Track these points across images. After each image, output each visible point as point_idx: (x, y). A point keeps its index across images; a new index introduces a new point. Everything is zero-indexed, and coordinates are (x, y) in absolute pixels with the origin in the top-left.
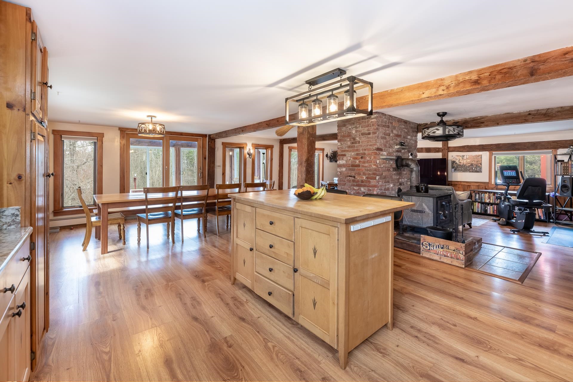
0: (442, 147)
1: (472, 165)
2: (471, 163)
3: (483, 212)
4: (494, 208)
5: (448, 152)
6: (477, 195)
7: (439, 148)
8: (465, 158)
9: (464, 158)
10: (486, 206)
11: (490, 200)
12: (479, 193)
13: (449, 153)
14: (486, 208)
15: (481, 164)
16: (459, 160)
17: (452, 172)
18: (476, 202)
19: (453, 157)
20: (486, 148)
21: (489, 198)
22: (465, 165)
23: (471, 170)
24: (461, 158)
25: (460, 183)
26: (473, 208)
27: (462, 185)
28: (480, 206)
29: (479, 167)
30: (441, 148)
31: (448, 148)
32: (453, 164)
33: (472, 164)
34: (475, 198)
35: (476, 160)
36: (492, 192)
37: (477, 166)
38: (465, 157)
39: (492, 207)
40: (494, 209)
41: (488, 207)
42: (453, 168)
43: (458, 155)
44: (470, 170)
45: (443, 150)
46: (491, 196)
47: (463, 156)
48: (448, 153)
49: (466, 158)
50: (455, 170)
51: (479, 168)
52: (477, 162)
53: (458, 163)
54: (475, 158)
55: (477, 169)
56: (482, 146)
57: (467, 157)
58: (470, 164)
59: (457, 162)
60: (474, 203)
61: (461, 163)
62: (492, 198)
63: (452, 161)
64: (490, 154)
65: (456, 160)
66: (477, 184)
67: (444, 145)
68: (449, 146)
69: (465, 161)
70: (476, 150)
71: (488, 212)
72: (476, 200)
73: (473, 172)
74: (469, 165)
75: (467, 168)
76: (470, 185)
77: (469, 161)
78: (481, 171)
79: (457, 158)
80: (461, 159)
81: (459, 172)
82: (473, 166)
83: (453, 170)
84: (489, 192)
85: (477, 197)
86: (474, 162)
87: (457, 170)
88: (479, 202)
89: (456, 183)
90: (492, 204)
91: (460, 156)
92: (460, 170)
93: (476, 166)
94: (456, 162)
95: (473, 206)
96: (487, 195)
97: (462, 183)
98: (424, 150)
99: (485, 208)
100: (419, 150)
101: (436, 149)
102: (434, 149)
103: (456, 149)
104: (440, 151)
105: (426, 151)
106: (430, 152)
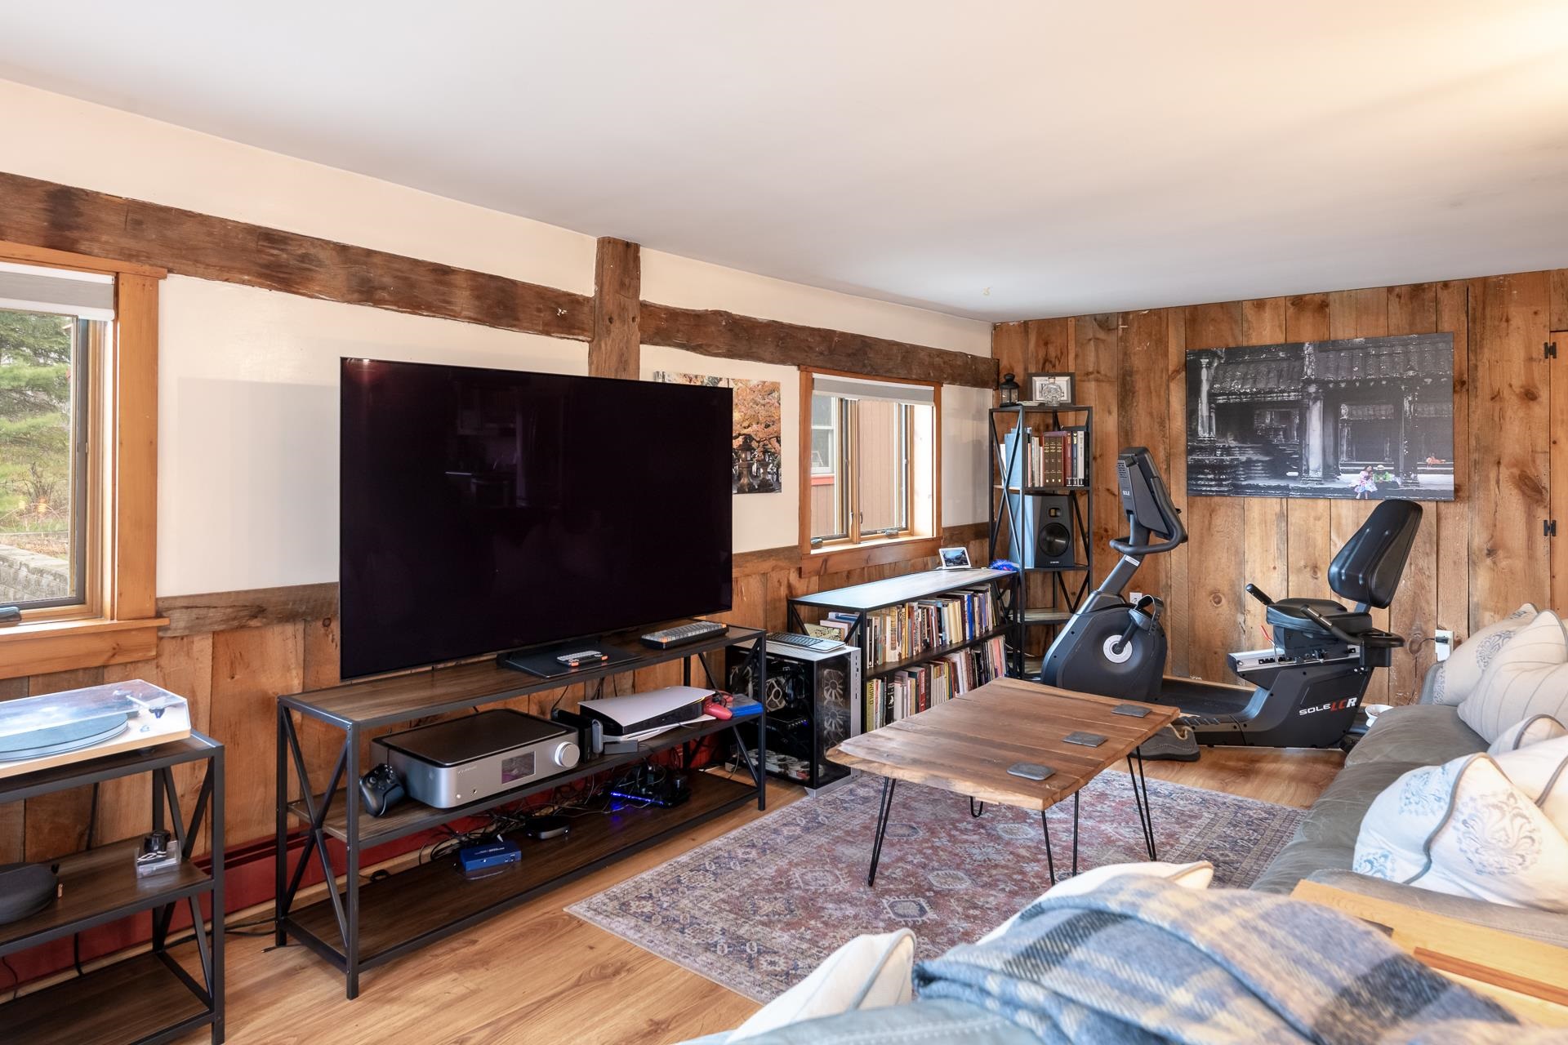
1: (748, 442)
7: (573, 301)
13: (641, 346)
15: (779, 440)
23: (745, 481)
29: (773, 456)
30: (587, 299)
31: (640, 309)
35: (762, 413)
37: (765, 451)
44: (739, 477)
45: (611, 320)
48: (636, 353)
51: (773, 462)
52: (766, 426)
54: (759, 398)
55: (765, 471)
58: (741, 440)
67: (622, 285)
68: (644, 297)
70: (763, 352)
78: (780, 483)
82: (752, 449)
93: (764, 453)
98: (462, 296)
100: (412, 285)
101: (553, 305)
102: (542, 298)
103: (678, 331)
104: (578, 328)
105: (477, 303)
106: (517, 319)
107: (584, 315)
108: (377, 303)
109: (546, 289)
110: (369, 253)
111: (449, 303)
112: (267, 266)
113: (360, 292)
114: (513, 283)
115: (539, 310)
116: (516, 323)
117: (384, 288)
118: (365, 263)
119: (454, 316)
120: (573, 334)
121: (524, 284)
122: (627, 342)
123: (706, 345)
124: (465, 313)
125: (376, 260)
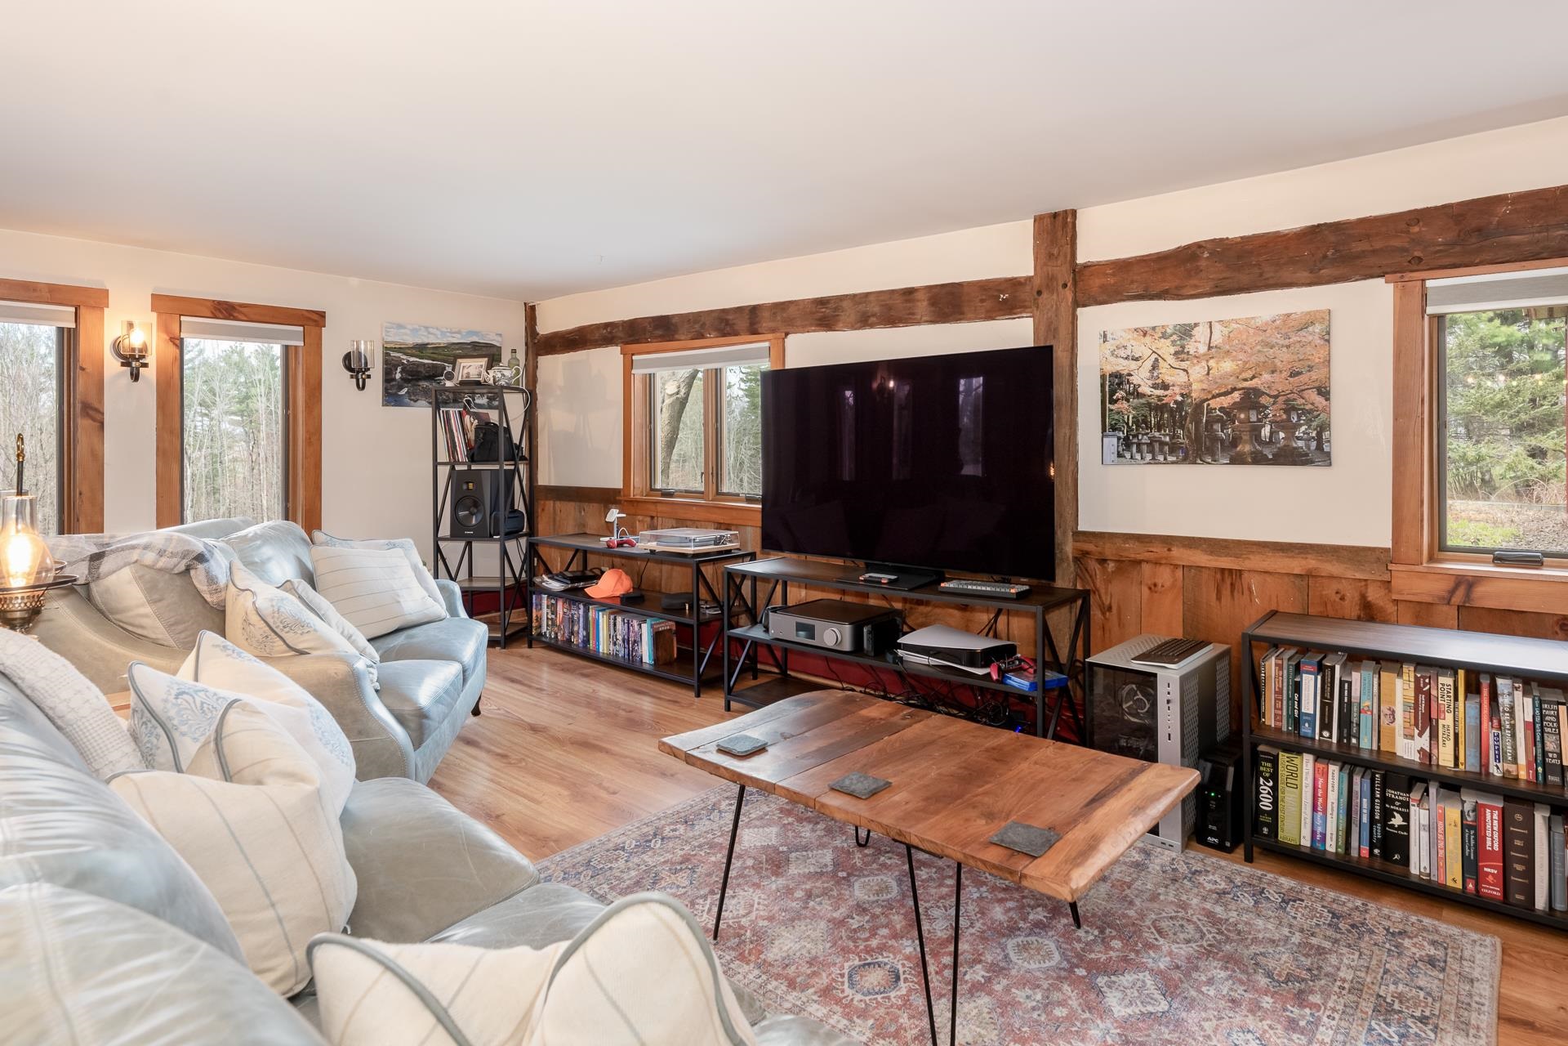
0: (1032, 273)
1: (1251, 399)
2: (1246, 384)
3: (1365, 852)
4: (1471, 830)
5: (1077, 304)
6: (1310, 683)
7: (1015, 284)
8: (1198, 344)
9: (1191, 348)
10: (1390, 793)
11: (1434, 736)
12: (1316, 655)
13: (1079, 311)
14: (1397, 820)
15: (1324, 392)
16: (1155, 367)
17: (1107, 459)
18: (1299, 750)
19: (1110, 345)
20: (1363, 246)
21: (1426, 720)
22: (1198, 407)
23: (1245, 448)
24: (1167, 349)
25: (1159, 550)
26: (1275, 803)
27: (1176, 566)
28: (1332, 797)
29: (1310, 414)
30: (1029, 279)
31: (1080, 273)
32: (1113, 402)
33: (1257, 392)
34: (1291, 707)
35: (1283, 358)
36: (1450, 667)
37: (1289, 409)
38: (1201, 333)
39: (1453, 813)
40: (1479, 839)
41: (1419, 816)
42: (1114, 428)
43: (1146, 324)
44: (1234, 443)
45: (1039, 293)
46: (1445, 701)
47: (1186, 331)
48: (1074, 318)
49: (1203, 349)
50: (1127, 443)
51: (1309, 422)
52: (1294, 374)
53: (1145, 389)
54: (1277, 339)
55: (1291, 436)
56: (1332, 238)
57: (1217, 339)
58: (1236, 396)
59: (1141, 379)
60: (1283, 757)
61: (1165, 387)
62: (1449, 717)
63: (1103, 377)
64: (1401, 297)
65: (1133, 365)
66: (1297, 565)
67: (1051, 256)
68: (1081, 259)
69: (1197, 371)
70: (1286, 274)
71: (1419, 863)
72: (1297, 722)
73: (1258, 459)
74: (1226, 401)
75: (1218, 427)
76: (1240, 572)
77: (1228, 366)
78: (1328, 454)
79: (1141, 348)
80: (1171, 360)
81: (1154, 460)
82: (1260, 408)
83: (1112, 442)
84: (1421, 663)
85: (1309, 702)
86: (1266, 377)
87: (1139, 445)
88: (1323, 755)
89: (1133, 551)
90: (1452, 785)
91: (1164, 336)
92: (1162, 444)
93: (1287, 411)
94: (1135, 380)
95: (1275, 788)
96: (1401, 688)
97: (1180, 555)
98: (922, 306)
99: (1387, 815)
100: (889, 308)
101: (996, 294)
102: (985, 290)
103: (1132, 282)
104: (1021, 307)
105: (933, 309)
106: (962, 313)
107: (1026, 294)
108: (872, 326)
109: (988, 281)
110: (867, 295)
111: (913, 314)
112: (820, 320)
113: (861, 321)
114: (960, 285)
115: (982, 301)
116: (961, 317)
117: (874, 315)
118: (865, 302)
119: (918, 323)
120: (1015, 314)
121: (969, 283)
122: (1057, 309)
123: (1177, 288)
124: (925, 318)
125: (872, 298)
